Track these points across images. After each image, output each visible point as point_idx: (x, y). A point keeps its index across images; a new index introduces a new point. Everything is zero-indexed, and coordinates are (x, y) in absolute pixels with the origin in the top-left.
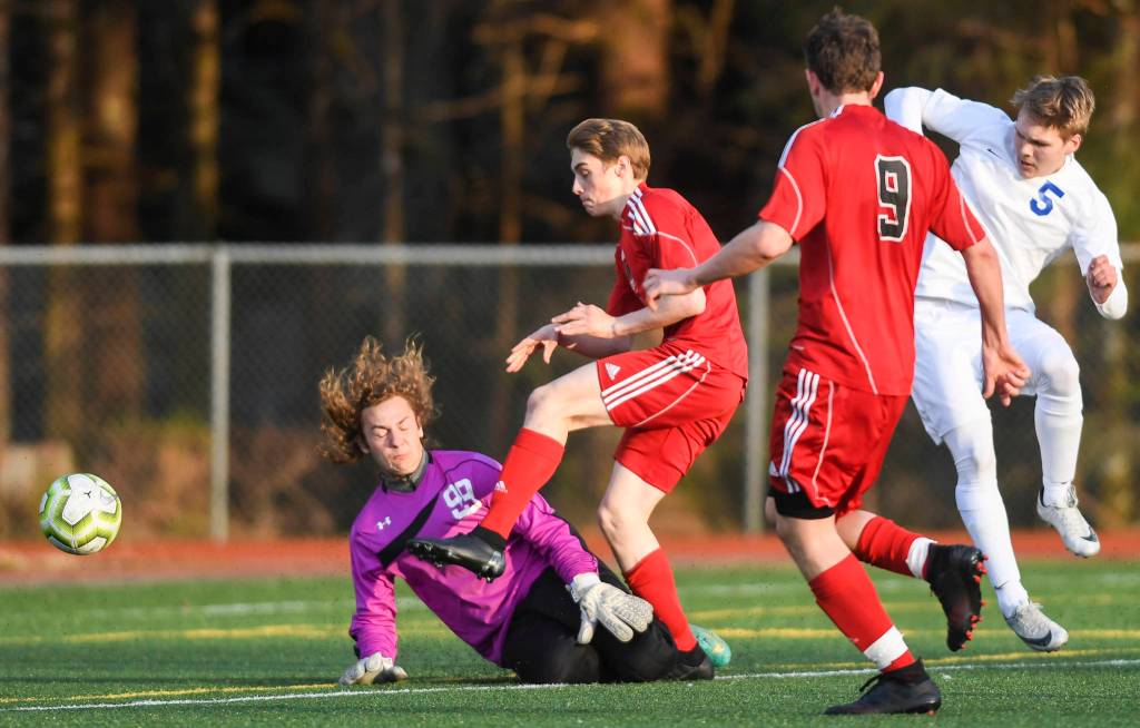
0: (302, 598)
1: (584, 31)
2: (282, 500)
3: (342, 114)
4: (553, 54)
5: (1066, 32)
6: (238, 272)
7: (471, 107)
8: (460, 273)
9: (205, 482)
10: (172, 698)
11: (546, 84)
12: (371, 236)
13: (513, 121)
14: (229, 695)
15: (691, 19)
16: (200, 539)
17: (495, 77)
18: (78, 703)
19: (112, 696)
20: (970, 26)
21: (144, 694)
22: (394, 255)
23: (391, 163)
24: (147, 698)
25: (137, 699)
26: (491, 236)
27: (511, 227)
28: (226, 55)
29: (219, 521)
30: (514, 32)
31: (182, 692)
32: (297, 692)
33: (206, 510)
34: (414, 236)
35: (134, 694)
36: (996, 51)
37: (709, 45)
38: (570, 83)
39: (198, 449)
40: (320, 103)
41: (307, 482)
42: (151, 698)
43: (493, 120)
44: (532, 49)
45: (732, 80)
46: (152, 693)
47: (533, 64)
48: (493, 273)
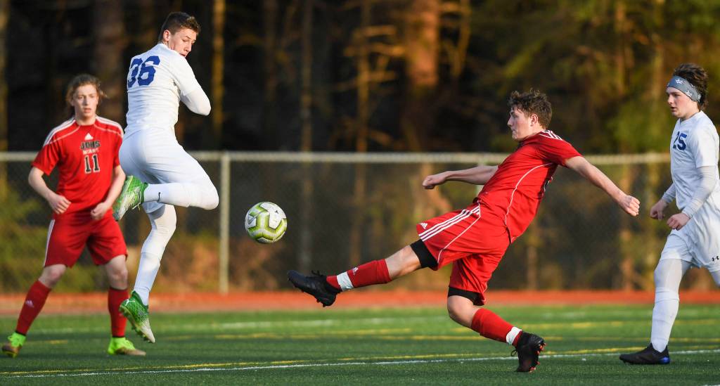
0: (269, 320)
1: (397, 51)
2: (253, 274)
3: (282, 90)
4: (382, 62)
5: (629, 52)
6: (234, 165)
7: (343, 87)
8: (336, 166)
9: (216, 266)
10: (216, 367)
11: (380, 76)
12: (295, 148)
13: (363, 93)
14: (242, 366)
15: (448, 45)
16: (214, 292)
17: (354, 73)
18: (171, 369)
19: (187, 366)
20: (583, 50)
21: (202, 365)
22: (306, 157)
23: (306, 113)
24: (204, 367)
25: (199, 368)
26: (352, 148)
27: (362, 143)
28: (227, 61)
29: (224, 285)
30: (363, 51)
31: (220, 365)
32: (274, 365)
33: (217, 278)
34: (316, 148)
35: (197, 366)
36: (595, 62)
37: (457, 58)
38: (390, 76)
39: (214, 249)
40: (271, 85)
41: (265, 266)
42: (205, 367)
43: (353, 93)
44: (373, 58)
45: (467, 75)
46: (206, 365)
47: (373, 66)
48: (353, 166)
